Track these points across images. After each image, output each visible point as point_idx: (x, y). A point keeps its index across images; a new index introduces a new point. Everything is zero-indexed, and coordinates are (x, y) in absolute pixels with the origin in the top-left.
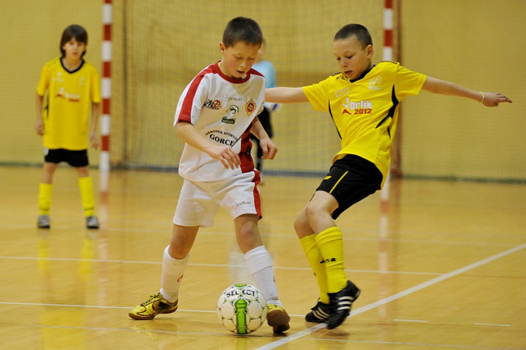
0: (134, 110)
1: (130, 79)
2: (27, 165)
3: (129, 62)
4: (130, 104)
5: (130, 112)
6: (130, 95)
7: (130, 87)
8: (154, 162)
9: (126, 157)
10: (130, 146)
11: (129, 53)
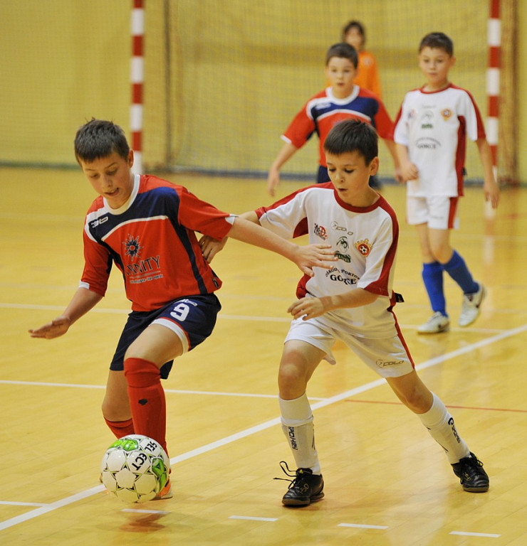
0: (180, 96)
1: (174, 56)
2: (45, 166)
3: (173, 35)
4: (174, 89)
5: (174, 98)
6: (174, 78)
7: (174, 67)
8: (207, 164)
9: (169, 157)
10: (175, 144)
11: (173, 23)
